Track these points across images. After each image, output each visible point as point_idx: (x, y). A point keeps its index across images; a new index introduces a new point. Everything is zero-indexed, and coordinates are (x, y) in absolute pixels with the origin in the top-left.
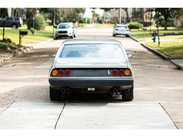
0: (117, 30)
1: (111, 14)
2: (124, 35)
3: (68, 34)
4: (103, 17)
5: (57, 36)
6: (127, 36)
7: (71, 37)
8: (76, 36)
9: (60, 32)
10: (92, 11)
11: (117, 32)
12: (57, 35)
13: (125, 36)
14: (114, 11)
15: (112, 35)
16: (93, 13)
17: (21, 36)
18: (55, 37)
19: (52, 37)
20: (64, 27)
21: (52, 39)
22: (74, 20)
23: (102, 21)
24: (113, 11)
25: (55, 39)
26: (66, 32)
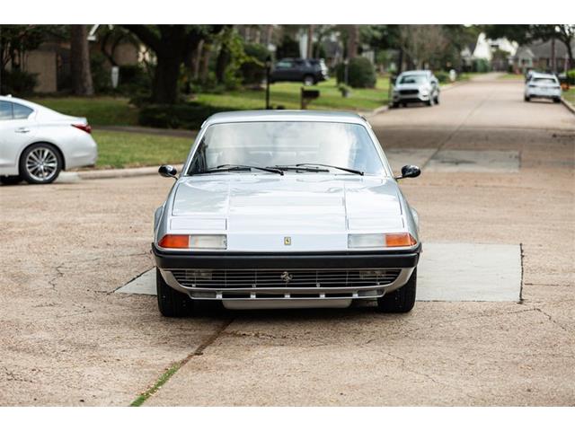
0: (533, 86)
1: (534, 51)
2: (548, 97)
3: (421, 96)
4: (516, 59)
5: (396, 100)
6: (556, 100)
7: (428, 104)
8: (440, 100)
9: (403, 92)
10: (493, 46)
11: (532, 91)
12: (396, 97)
13: (551, 101)
14: (541, 44)
15: (522, 98)
16: (494, 50)
17: (305, 101)
18: (391, 104)
19: (385, 103)
20: (413, 82)
21: (385, 108)
22: (449, 65)
23: (514, 68)
24: (537, 45)
25: (391, 108)
26: (416, 92)
